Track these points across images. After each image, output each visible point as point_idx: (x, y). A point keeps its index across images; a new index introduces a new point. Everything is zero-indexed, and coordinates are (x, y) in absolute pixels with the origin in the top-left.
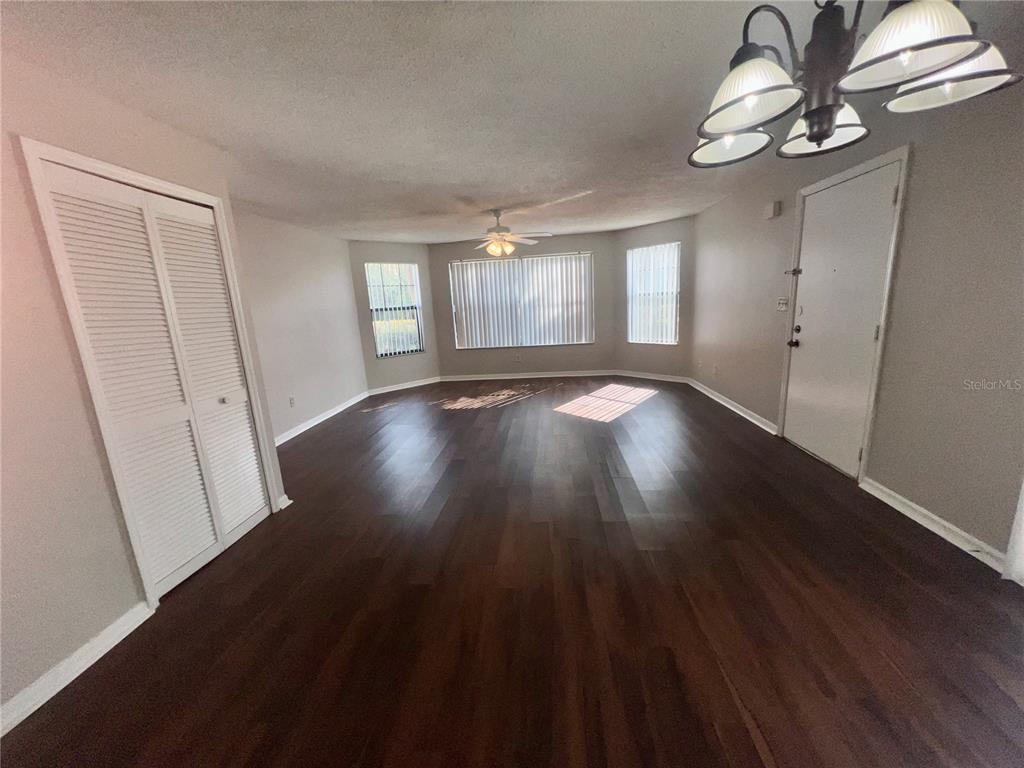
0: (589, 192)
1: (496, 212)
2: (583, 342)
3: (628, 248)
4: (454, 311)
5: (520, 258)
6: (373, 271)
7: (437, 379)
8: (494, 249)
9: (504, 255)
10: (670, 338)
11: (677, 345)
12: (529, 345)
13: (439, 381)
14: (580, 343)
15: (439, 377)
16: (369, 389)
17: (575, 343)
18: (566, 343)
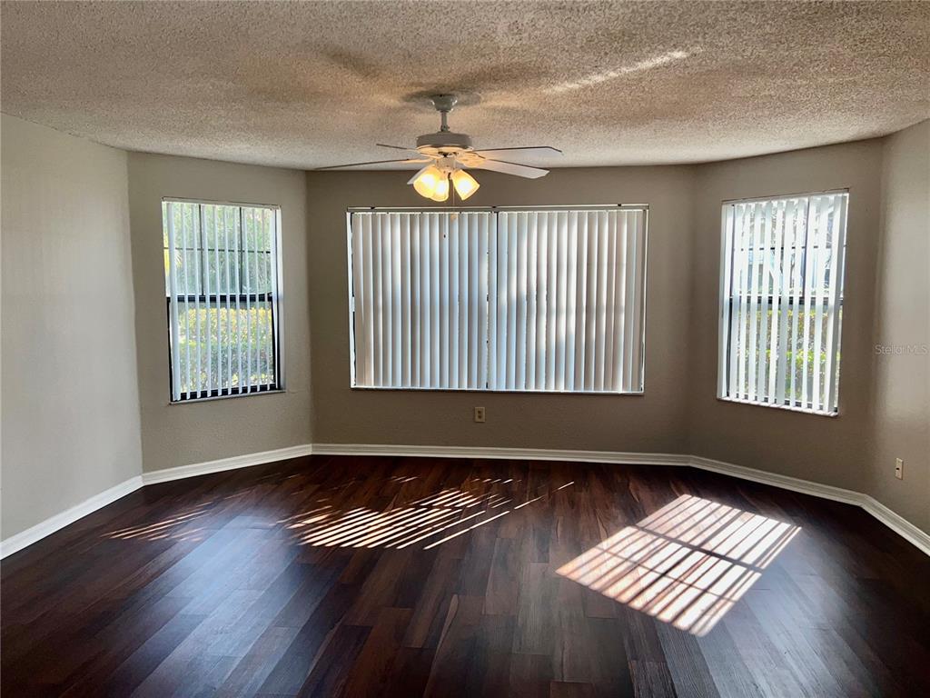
0: (678, 54)
1: (441, 98)
2: (620, 390)
3: (726, 201)
4: (352, 309)
5: (495, 209)
6: (178, 217)
7: (305, 450)
8: (430, 185)
9: (454, 202)
10: (819, 400)
11: (835, 417)
12: (504, 389)
13: (310, 454)
14: (613, 392)
15: (310, 445)
16: (144, 471)
17: (602, 391)
18: (582, 390)
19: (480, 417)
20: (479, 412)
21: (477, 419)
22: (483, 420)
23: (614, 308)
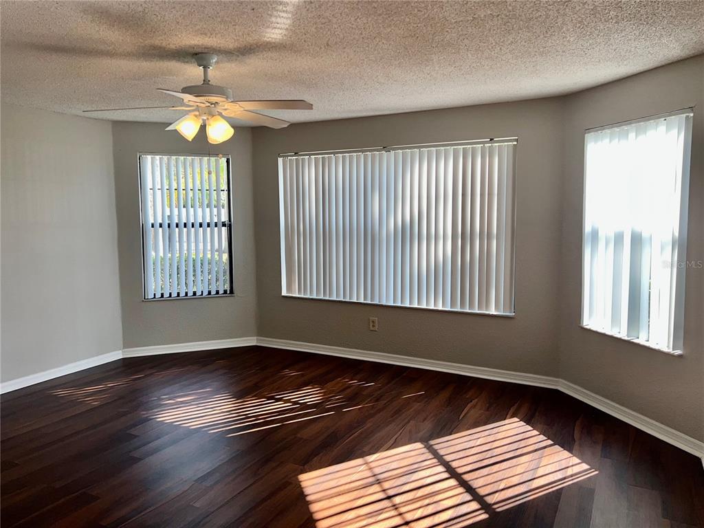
5: (385, 149)
11: (680, 356)
12: (392, 304)
13: (254, 344)
14: (487, 312)
15: (255, 338)
16: (124, 347)
17: (477, 311)
18: (458, 309)
19: (373, 326)
20: (373, 322)
21: (372, 328)
22: (376, 328)
23: (486, 235)
